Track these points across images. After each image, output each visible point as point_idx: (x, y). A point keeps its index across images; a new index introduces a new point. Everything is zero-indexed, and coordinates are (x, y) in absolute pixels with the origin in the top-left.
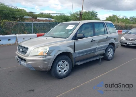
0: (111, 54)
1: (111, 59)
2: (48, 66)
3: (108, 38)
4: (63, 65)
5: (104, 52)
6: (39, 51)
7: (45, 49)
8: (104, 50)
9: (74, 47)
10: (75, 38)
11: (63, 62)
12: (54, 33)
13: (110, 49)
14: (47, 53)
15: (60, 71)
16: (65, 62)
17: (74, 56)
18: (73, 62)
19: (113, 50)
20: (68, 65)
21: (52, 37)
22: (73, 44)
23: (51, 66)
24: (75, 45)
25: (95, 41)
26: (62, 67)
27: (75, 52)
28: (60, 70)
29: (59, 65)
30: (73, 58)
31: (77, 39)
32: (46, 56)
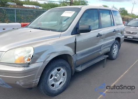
0: (116, 52)
1: (116, 58)
2: (33, 81)
3: (115, 31)
4: (58, 75)
5: (109, 50)
6: (17, 55)
7: (26, 51)
8: (109, 47)
9: (75, 46)
10: (77, 31)
11: (59, 70)
12: (42, 23)
13: (115, 46)
14: (30, 58)
15: (53, 85)
16: (62, 69)
17: (74, 59)
18: (73, 68)
19: (118, 46)
20: (66, 74)
21: (39, 29)
22: (74, 41)
23: (38, 80)
24: (75, 42)
25: (101, 35)
26: (56, 78)
27: (76, 54)
28: (53, 83)
29: (52, 76)
30: (73, 62)
31: (79, 33)
32: (29, 64)
